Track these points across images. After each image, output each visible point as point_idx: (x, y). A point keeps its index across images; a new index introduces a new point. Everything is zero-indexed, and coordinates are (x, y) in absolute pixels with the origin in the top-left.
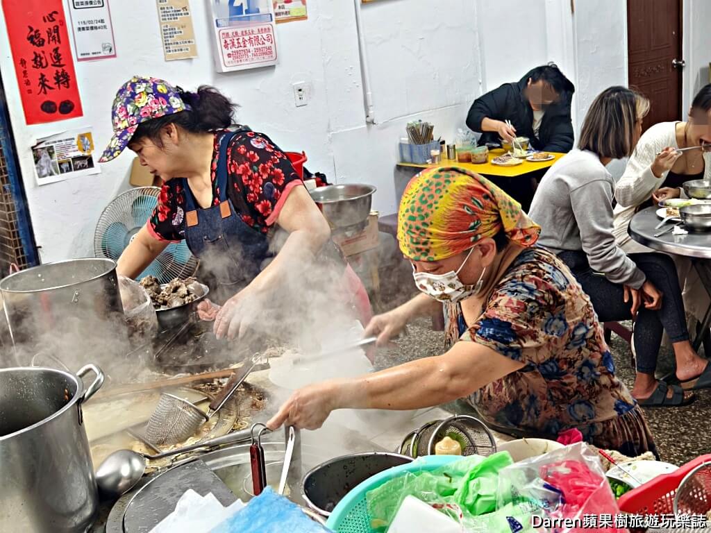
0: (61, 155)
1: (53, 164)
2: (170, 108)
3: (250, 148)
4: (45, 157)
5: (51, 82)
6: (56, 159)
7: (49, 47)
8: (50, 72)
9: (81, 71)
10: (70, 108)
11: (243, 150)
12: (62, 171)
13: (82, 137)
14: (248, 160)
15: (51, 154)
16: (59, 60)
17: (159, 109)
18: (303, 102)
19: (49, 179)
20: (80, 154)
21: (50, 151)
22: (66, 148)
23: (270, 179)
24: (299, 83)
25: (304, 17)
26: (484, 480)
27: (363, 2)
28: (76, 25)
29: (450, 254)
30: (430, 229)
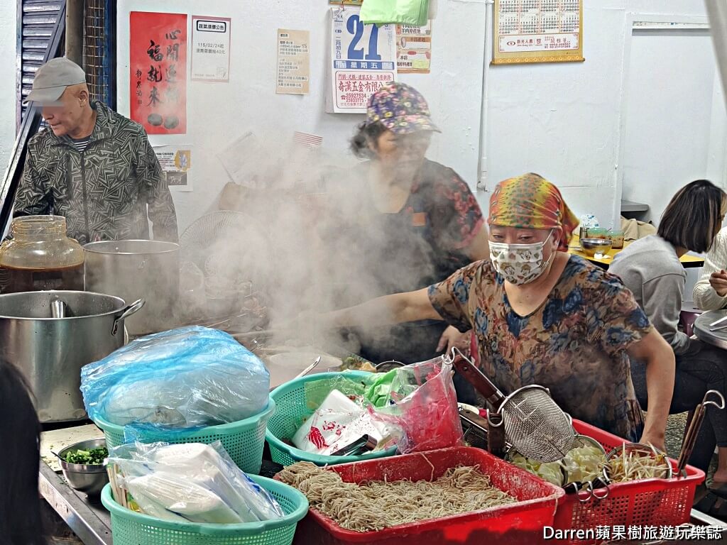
9: (193, 91)
13: (181, 153)
20: (176, 169)
22: (164, 161)
25: (426, 71)
26: (383, 386)
27: (492, 64)
28: (196, 46)
29: (542, 226)
30: (535, 204)
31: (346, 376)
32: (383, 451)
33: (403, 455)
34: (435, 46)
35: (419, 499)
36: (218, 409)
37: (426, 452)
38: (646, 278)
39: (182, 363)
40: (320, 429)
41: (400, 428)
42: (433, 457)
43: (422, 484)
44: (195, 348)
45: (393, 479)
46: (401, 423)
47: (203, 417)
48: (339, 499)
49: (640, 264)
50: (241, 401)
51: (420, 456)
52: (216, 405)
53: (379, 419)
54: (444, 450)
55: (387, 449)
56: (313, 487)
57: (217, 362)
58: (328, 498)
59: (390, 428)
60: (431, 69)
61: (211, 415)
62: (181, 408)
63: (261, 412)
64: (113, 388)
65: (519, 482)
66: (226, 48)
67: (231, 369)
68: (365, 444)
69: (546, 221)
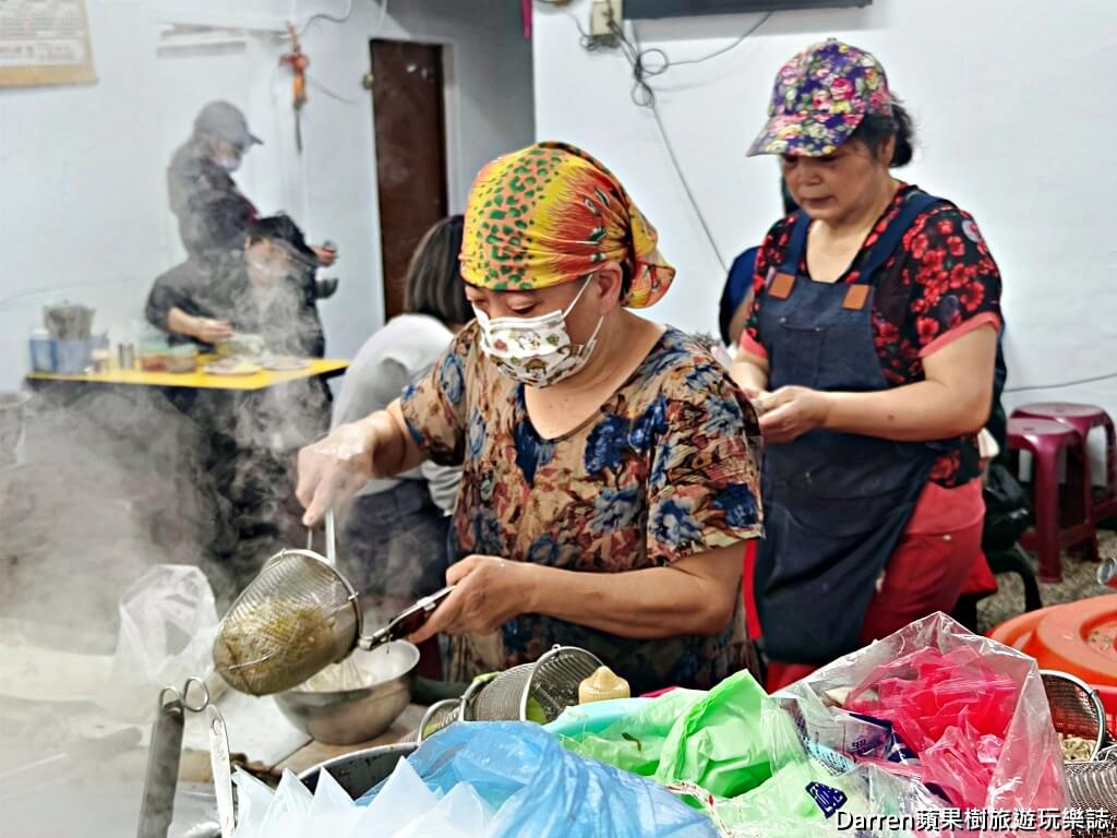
29: (558, 278)
30: (529, 232)
69: (561, 267)
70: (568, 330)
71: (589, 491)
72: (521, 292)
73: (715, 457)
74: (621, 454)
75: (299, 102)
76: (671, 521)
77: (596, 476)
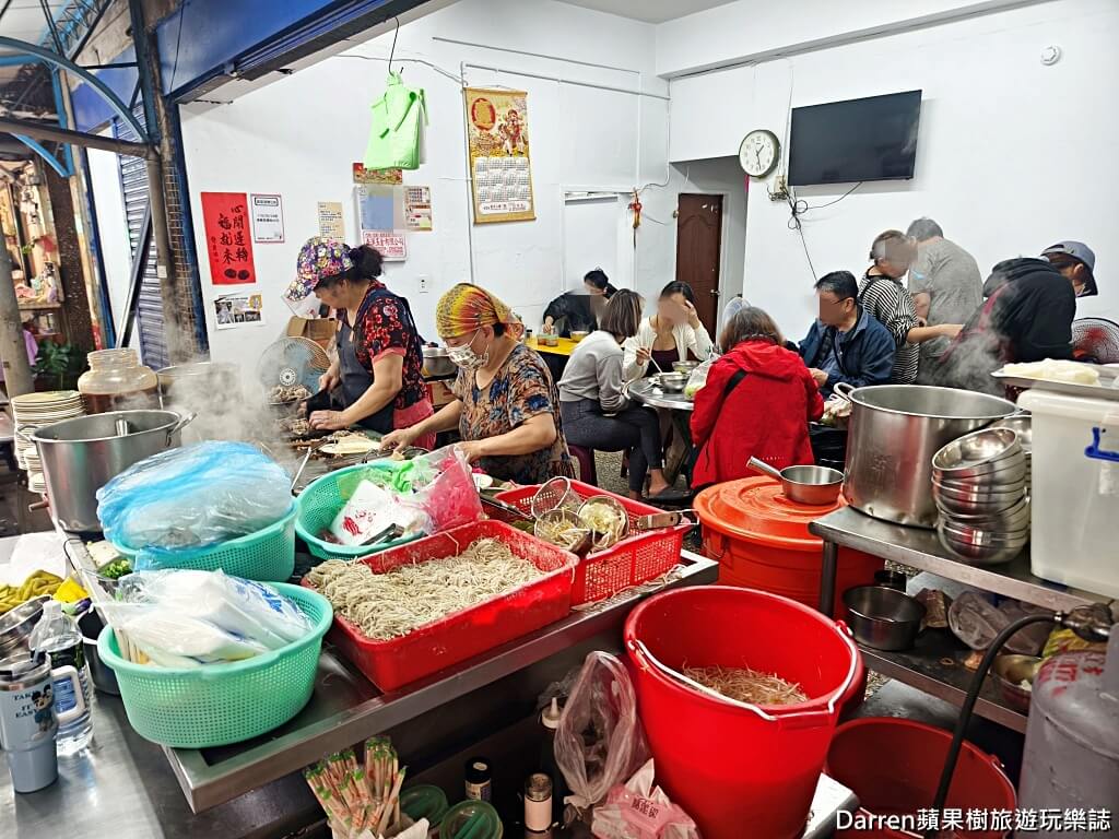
0: (236, 309)
1: (231, 315)
2: (343, 268)
3: (380, 312)
4: (224, 309)
5: (234, 256)
6: (232, 312)
7: (234, 231)
8: (234, 249)
9: (257, 251)
10: (246, 276)
11: (375, 311)
12: (236, 321)
13: (254, 297)
14: (375, 319)
15: (229, 308)
16: (241, 241)
17: (335, 268)
18: (424, 290)
19: (226, 325)
20: (252, 310)
21: (229, 306)
22: (241, 305)
23: (380, 339)
24: (422, 276)
25: (430, 229)
26: (407, 472)
27: (475, 223)
28: (256, 218)
29: (464, 332)
30: (451, 317)
31: (374, 467)
32: (412, 535)
33: (430, 536)
34: (434, 210)
35: (447, 578)
36: (237, 522)
37: (450, 531)
38: (598, 359)
39: (192, 481)
40: (353, 518)
41: (424, 513)
42: (456, 535)
43: (449, 561)
44: (207, 463)
45: (422, 560)
46: (426, 509)
47: (221, 532)
48: (364, 604)
49: (594, 349)
50: (262, 511)
51: (444, 535)
52: (234, 519)
53: (404, 506)
54: (466, 526)
55: (414, 532)
56: (339, 591)
57: (232, 474)
58: (353, 603)
59: (416, 514)
60: (433, 227)
61: (229, 530)
62: (193, 527)
63: (285, 517)
64: (124, 512)
65: (535, 551)
66: (279, 218)
67: (249, 481)
68: (392, 532)
69: (465, 328)
70: (472, 350)
71: (489, 407)
72: (452, 338)
73: (525, 389)
74: (498, 394)
75: (636, 226)
76: (515, 414)
77: (492, 402)
